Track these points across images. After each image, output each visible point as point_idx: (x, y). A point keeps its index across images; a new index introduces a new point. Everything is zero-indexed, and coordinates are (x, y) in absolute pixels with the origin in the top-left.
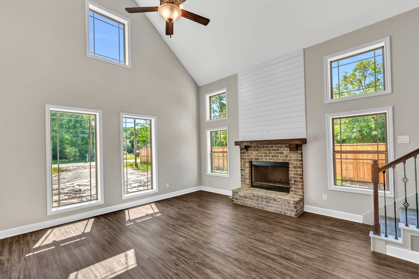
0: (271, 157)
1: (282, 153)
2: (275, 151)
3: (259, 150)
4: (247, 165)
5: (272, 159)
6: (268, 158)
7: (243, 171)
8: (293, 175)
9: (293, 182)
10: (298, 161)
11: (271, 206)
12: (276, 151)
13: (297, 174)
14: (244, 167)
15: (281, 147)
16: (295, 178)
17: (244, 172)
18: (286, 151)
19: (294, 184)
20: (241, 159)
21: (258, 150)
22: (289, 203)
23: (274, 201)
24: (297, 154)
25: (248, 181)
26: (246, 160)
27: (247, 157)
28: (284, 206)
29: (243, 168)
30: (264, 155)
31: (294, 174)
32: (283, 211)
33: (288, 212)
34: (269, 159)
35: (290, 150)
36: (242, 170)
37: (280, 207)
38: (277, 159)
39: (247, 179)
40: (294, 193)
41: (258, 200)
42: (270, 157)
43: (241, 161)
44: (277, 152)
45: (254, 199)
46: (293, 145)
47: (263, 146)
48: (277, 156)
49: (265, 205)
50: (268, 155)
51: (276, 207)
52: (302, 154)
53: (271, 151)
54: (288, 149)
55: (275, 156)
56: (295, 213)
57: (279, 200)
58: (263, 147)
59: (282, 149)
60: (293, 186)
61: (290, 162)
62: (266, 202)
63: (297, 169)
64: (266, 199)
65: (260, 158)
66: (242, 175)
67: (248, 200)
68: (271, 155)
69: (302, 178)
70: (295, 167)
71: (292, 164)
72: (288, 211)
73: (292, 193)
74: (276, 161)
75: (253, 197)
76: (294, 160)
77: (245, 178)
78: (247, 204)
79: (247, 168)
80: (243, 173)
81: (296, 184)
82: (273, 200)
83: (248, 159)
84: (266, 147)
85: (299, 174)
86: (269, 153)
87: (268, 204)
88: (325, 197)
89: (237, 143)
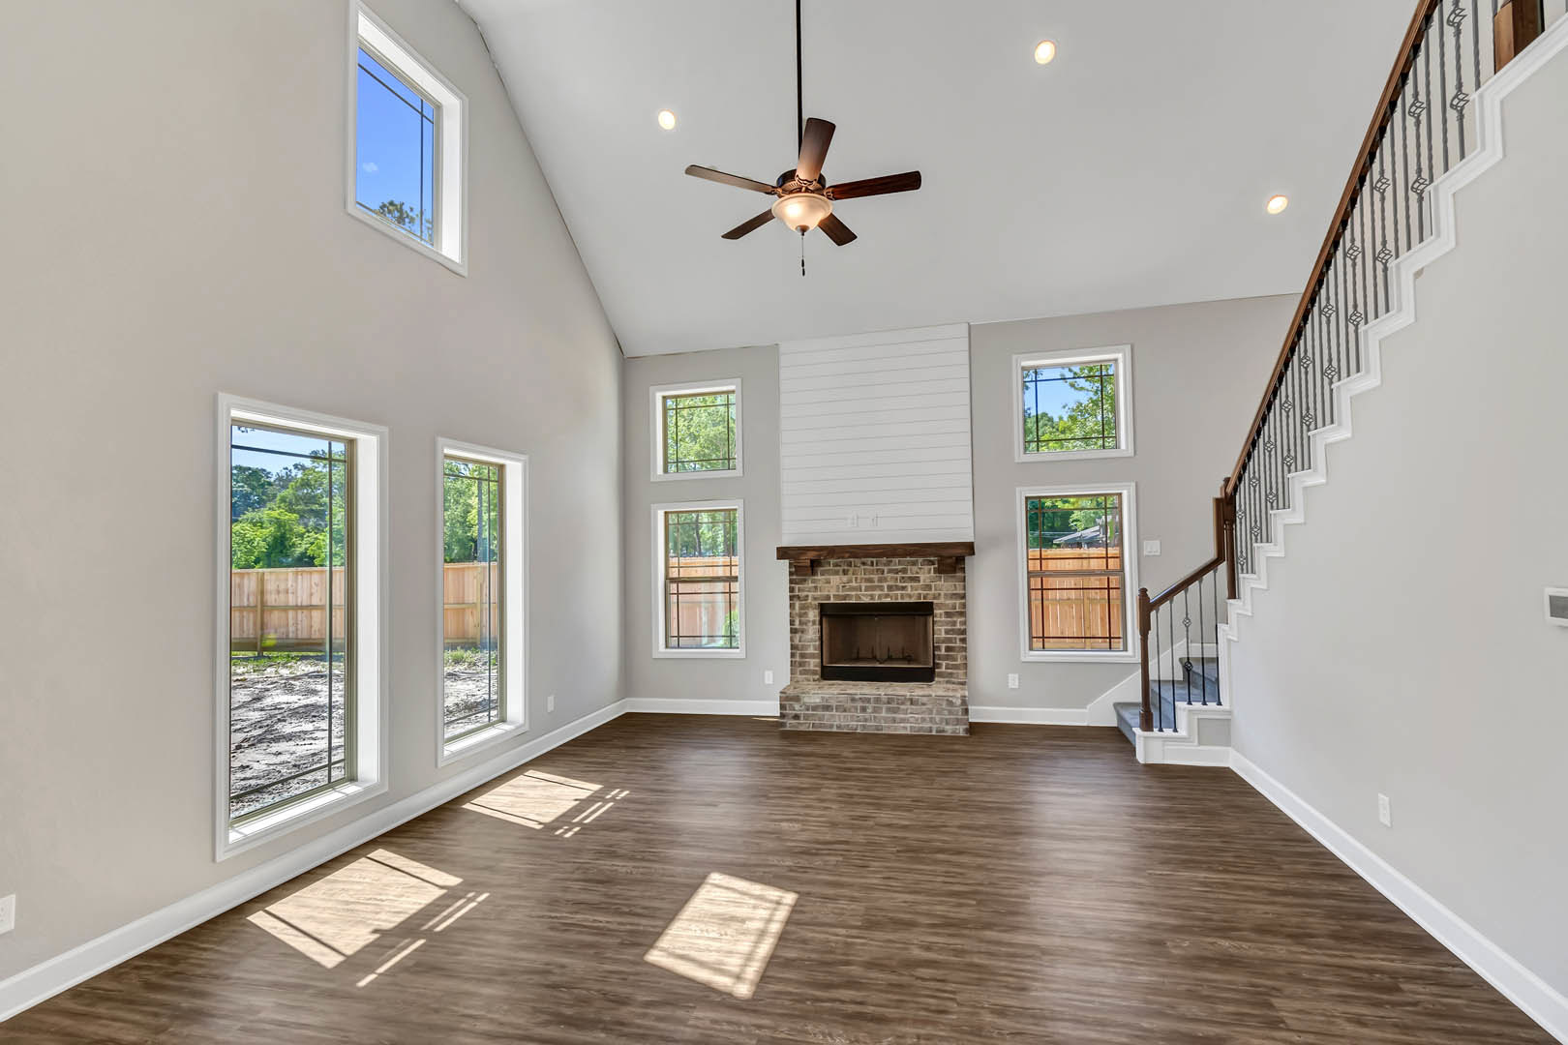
0: (886, 589)
1: (916, 579)
2: (897, 573)
3: (850, 572)
4: (813, 615)
5: (887, 596)
6: (877, 593)
7: (798, 635)
8: (943, 635)
9: (943, 652)
10: (956, 599)
11: (903, 721)
12: (900, 575)
13: (953, 631)
14: (800, 621)
15: (914, 564)
16: (949, 640)
17: (800, 637)
18: (926, 573)
19: (947, 658)
20: (791, 598)
21: (848, 570)
22: (950, 703)
23: (912, 704)
24: (953, 579)
25: (813, 664)
26: (809, 601)
27: (810, 594)
28: (938, 713)
29: (797, 625)
30: (863, 585)
31: (947, 632)
32: (935, 727)
33: (948, 727)
34: (880, 597)
35: (938, 571)
36: (793, 631)
37: (927, 716)
38: (902, 595)
39: (812, 656)
40: (946, 679)
41: (864, 709)
42: (882, 590)
43: (792, 606)
44: (903, 578)
45: (853, 710)
46: (951, 557)
47: (863, 560)
48: (903, 588)
49: (886, 720)
50: (876, 584)
51: (917, 720)
52: (964, 580)
53: (886, 575)
54: (930, 569)
55: (898, 588)
56: (965, 727)
57: (925, 699)
58: (864, 564)
59: (915, 568)
60: (944, 663)
61: (935, 601)
62: (889, 710)
63: (955, 619)
64: (889, 703)
65: (853, 593)
66: (793, 647)
67: (834, 712)
68: (885, 585)
69: (963, 640)
70: (948, 614)
71: (940, 606)
72: (947, 724)
73: (941, 679)
74: (900, 601)
75: (849, 704)
76: (945, 594)
77: (803, 656)
78: (831, 726)
79: (811, 624)
80: (797, 642)
81: (951, 655)
82: (909, 703)
83: (815, 599)
84: (872, 562)
85: (960, 629)
86: (880, 580)
87: (894, 715)
88: (1013, 681)
89: (783, 553)
